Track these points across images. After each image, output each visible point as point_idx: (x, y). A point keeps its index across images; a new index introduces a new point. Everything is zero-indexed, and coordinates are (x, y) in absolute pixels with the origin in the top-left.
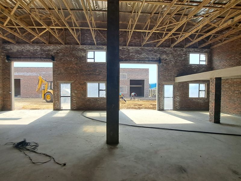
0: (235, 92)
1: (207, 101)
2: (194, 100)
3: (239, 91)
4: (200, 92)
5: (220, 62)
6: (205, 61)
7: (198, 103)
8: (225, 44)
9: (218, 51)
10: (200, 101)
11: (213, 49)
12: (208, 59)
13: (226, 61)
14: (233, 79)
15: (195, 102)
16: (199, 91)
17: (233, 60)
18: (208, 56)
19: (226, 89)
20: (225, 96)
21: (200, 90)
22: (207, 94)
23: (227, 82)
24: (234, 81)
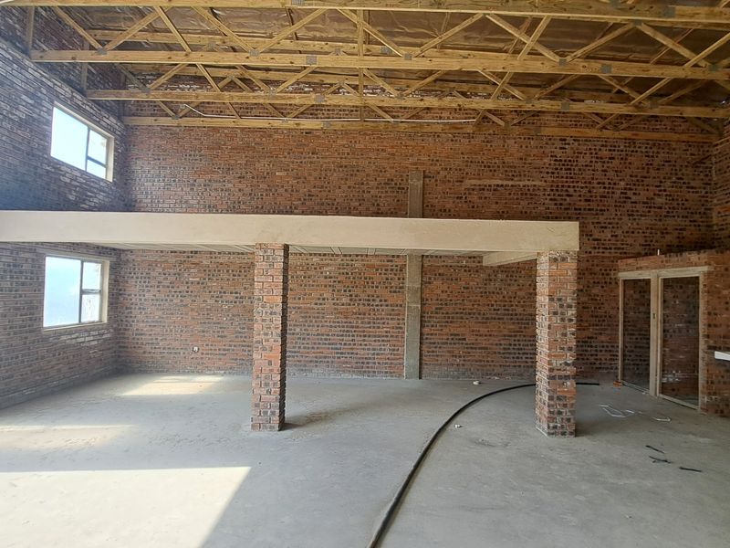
0: (224, 298)
1: (109, 336)
2: (64, 338)
3: (236, 293)
4: (84, 296)
5: (167, 187)
6: (106, 166)
7: (79, 348)
8: (190, 129)
9: (159, 142)
10: (87, 339)
11: (136, 127)
12: (115, 161)
13: (192, 189)
14: (217, 255)
15: (69, 346)
16: (82, 292)
17: (216, 190)
18: (116, 150)
19: (191, 289)
20: (184, 310)
21: (84, 288)
22: (110, 304)
23: (193, 260)
24: (220, 261)
